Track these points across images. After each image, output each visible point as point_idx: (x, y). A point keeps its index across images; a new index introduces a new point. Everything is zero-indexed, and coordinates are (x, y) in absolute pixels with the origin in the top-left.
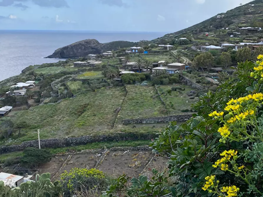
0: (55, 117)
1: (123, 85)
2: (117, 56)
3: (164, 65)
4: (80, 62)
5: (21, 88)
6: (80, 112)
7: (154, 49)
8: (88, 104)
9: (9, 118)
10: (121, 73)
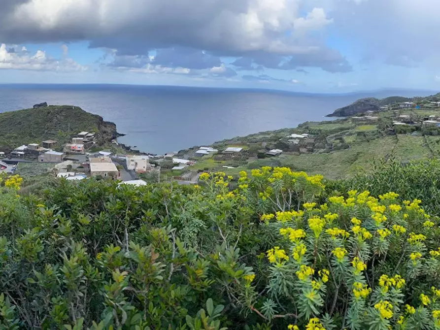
0: (327, 165)
1: (395, 134)
2: (392, 110)
3: (435, 119)
4: (357, 117)
5: (295, 139)
6: (353, 160)
7: (425, 105)
8: (361, 153)
9: (279, 159)
10: (394, 124)
